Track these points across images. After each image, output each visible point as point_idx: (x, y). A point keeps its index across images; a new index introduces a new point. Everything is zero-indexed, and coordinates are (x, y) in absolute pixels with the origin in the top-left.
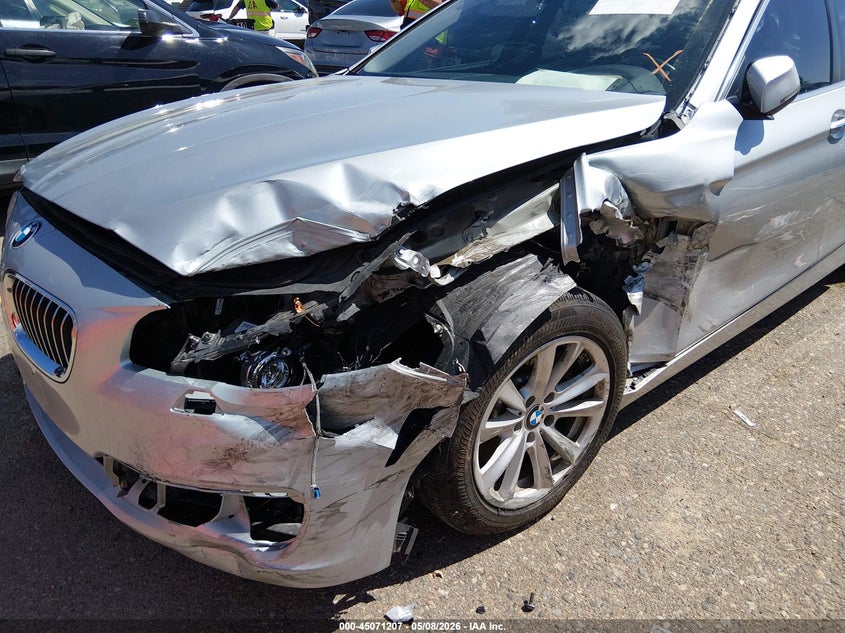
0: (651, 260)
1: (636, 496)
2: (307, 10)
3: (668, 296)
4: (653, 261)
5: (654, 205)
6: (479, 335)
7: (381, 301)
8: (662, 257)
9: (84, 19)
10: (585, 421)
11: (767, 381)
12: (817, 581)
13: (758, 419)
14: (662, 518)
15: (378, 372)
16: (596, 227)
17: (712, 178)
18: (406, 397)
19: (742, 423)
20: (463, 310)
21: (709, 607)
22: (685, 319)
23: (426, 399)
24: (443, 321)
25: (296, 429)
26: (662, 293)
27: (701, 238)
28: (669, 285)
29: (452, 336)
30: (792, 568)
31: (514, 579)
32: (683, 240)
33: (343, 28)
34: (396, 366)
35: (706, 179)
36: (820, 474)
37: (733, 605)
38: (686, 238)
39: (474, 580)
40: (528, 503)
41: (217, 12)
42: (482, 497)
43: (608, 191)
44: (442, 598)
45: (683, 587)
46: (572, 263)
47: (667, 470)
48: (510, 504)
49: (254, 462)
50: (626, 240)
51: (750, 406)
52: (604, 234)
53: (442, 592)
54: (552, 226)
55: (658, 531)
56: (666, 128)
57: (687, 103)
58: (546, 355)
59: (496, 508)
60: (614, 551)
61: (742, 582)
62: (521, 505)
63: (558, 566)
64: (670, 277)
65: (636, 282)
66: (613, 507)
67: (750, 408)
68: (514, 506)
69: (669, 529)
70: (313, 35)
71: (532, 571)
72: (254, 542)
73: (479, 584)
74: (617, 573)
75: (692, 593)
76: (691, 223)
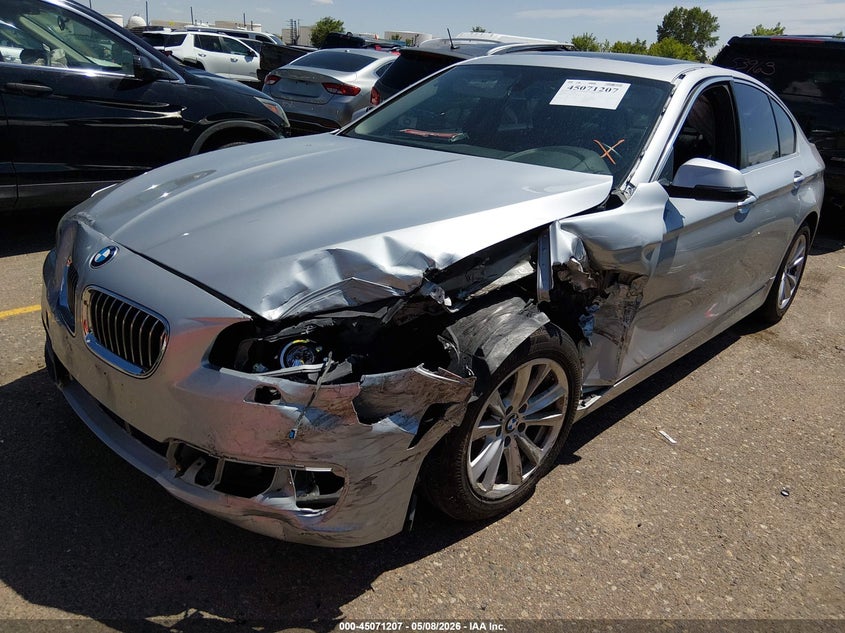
0: (599, 302)
1: (585, 494)
2: (258, 54)
3: (611, 332)
4: (601, 304)
5: (606, 260)
6: (480, 352)
7: (400, 323)
8: (608, 300)
9: (67, 56)
10: (548, 430)
11: (685, 409)
12: (727, 558)
13: (678, 438)
14: (606, 511)
15: (406, 374)
16: (562, 276)
17: (648, 241)
18: (427, 394)
19: (665, 440)
20: (466, 333)
21: (646, 576)
22: (623, 351)
23: (442, 396)
24: (452, 341)
25: (343, 417)
26: (607, 330)
27: (637, 287)
28: (613, 323)
29: (458, 353)
30: (708, 549)
31: (493, 555)
32: (624, 289)
33: (302, 78)
34: (420, 370)
35: (643, 243)
36: (728, 481)
37: (664, 575)
38: (626, 287)
39: (462, 556)
40: (504, 495)
41: (167, 49)
42: (471, 485)
43: (573, 249)
44: (437, 568)
45: (625, 562)
46: (544, 303)
47: (609, 475)
48: (490, 495)
49: (309, 442)
50: (584, 287)
51: (671, 427)
52: (567, 281)
53: (436, 564)
54: (532, 272)
55: (603, 521)
56: (613, 202)
57: (628, 183)
58: (524, 373)
59: (480, 496)
60: (570, 535)
61: (670, 559)
62: (498, 496)
63: (527, 545)
64: (613, 317)
65: (588, 320)
66: (567, 502)
67: (671, 429)
68: (494, 497)
69: (612, 519)
70: (272, 82)
71: (507, 548)
72: (299, 509)
73: (466, 558)
74: (573, 551)
75: (632, 566)
76: (630, 275)
